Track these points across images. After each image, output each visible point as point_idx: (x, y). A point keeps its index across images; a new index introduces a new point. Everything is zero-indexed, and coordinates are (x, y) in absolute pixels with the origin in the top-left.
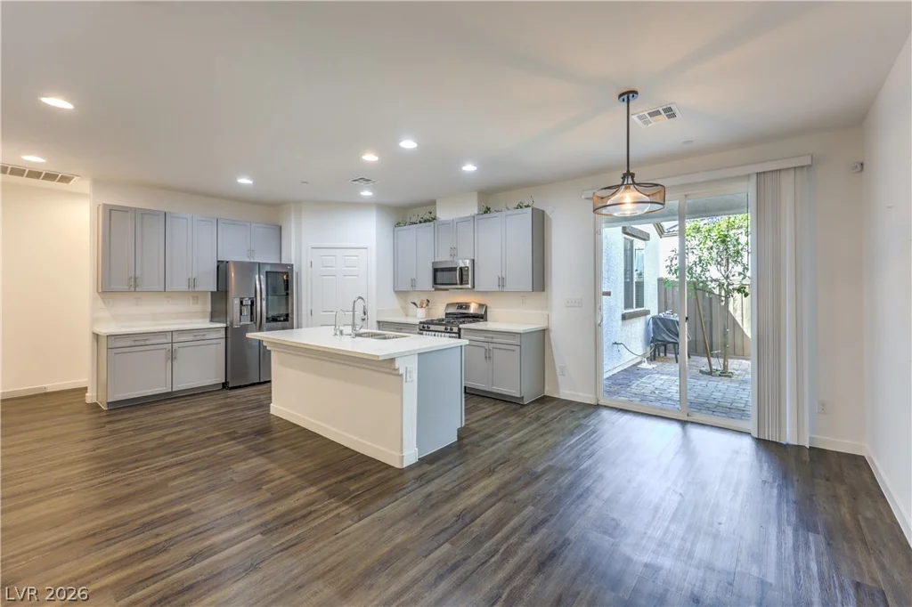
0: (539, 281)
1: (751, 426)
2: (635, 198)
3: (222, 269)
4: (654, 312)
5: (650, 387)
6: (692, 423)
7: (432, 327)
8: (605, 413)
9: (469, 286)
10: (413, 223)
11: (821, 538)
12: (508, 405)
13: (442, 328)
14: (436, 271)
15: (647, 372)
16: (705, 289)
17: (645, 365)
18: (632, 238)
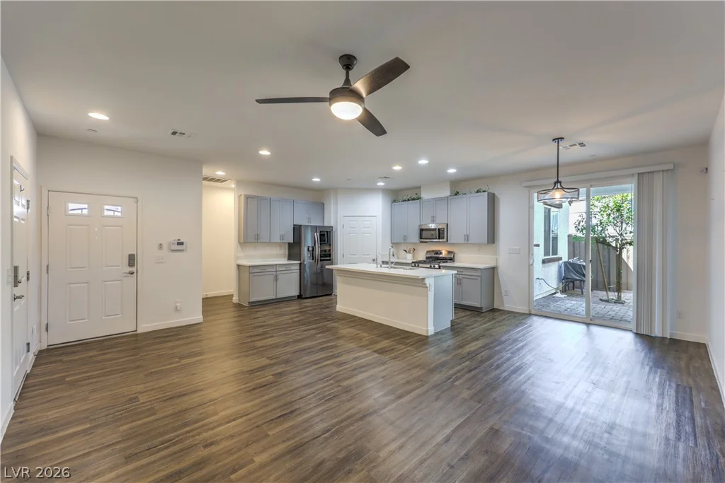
0: (492, 237)
1: (633, 326)
2: (563, 195)
3: (297, 230)
4: (565, 259)
5: (563, 308)
6: (594, 324)
7: (420, 265)
8: (535, 318)
9: (445, 240)
10: (404, 201)
11: (665, 371)
12: (472, 312)
13: (428, 266)
14: (422, 230)
15: (561, 299)
16: (604, 242)
17: (558, 295)
18: (549, 207)
